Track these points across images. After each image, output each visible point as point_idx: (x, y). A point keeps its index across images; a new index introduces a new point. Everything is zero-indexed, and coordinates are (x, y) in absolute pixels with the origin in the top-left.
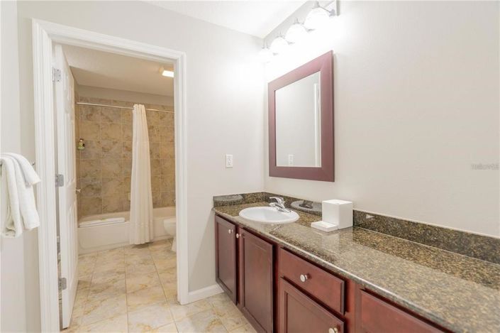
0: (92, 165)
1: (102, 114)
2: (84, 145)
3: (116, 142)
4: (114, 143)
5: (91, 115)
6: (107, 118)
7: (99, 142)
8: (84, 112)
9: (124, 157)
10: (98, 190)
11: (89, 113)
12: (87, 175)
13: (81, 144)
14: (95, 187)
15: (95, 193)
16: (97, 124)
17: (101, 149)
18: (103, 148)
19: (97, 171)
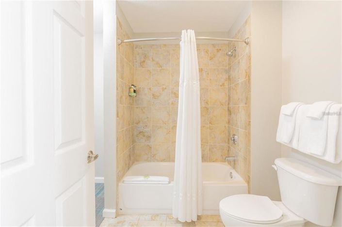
0: (144, 113)
1: (153, 60)
2: (135, 91)
3: (166, 88)
4: (163, 89)
5: (144, 61)
6: (157, 63)
7: (150, 89)
8: (138, 59)
9: (172, 103)
10: (149, 137)
11: (142, 60)
12: (139, 122)
13: (132, 90)
14: (146, 134)
15: (145, 141)
16: (149, 71)
17: (152, 96)
18: (153, 95)
19: (148, 118)
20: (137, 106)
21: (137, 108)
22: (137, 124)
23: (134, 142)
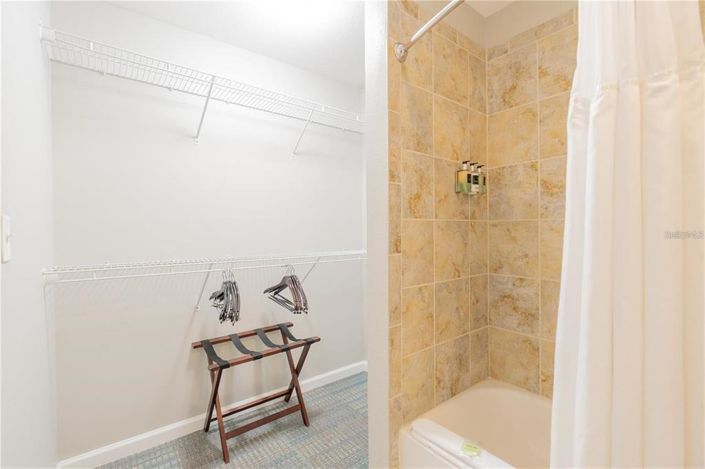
0: (514, 239)
1: (543, 73)
5: (514, 88)
7: (533, 166)
8: (496, 88)
10: (530, 317)
11: (509, 84)
12: (501, 267)
14: (520, 304)
15: (519, 324)
16: (530, 110)
17: (540, 189)
18: (545, 184)
19: (526, 256)
20: (495, 222)
21: (495, 226)
22: (496, 271)
23: (481, 319)
